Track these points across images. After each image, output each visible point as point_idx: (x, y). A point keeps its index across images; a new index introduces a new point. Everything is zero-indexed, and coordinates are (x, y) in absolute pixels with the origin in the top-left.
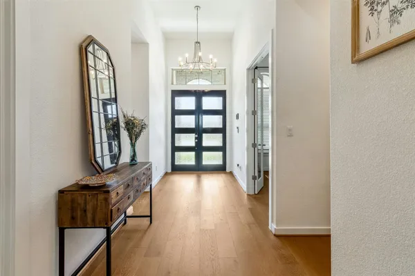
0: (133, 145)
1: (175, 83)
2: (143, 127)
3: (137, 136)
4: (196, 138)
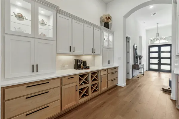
0: (140, 60)
1: (150, 43)
2: (142, 57)
3: (141, 59)
4: (158, 61)
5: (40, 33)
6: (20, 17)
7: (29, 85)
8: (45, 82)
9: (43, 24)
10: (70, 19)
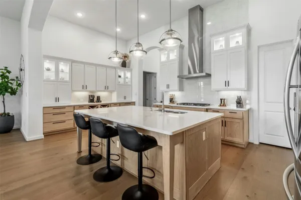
5: (60, 78)
6: (48, 70)
7: (55, 108)
8: (64, 107)
9: (62, 71)
10: (83, 65)
